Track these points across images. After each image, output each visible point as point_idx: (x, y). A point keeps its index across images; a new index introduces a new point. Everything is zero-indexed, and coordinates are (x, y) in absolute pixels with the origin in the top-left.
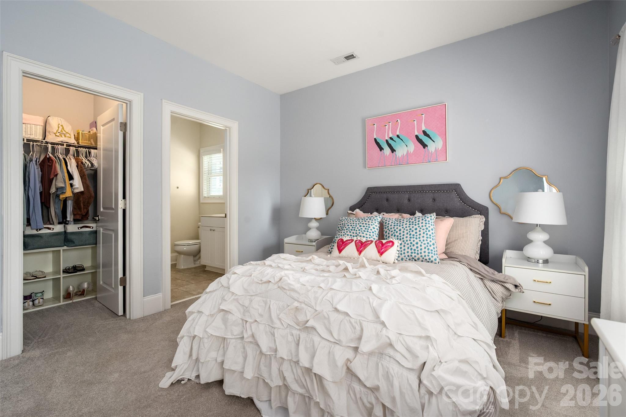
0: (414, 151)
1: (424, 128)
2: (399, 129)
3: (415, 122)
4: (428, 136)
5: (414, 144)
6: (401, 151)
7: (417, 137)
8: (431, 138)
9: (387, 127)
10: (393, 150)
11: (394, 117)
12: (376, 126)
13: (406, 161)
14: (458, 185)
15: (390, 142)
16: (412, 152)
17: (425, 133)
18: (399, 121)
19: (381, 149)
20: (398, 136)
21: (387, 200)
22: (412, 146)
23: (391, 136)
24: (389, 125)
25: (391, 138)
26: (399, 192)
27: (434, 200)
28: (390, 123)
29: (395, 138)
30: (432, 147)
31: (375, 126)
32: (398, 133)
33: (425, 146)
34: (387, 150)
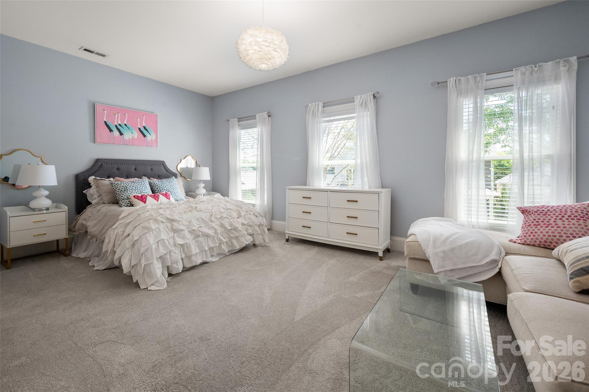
0: (137, 138)
1: (144, 125)
2: (127, 120)
3: (139, 119)
4: (147, 130)
5: (137, 133)
6: (128, 135)
7: (139, 129)
8: (149, 132)
9: (116, 115)
10: (121, 134)
11: (123, 110)
12: (107, 112)
13: (131, 143)
14: (164, 162)
15: (119, 127)
16: (136, 138)
17: (145, 128)
18: (126, 114)
19: (111, 130)
20: (125, 125)
21: (118, 169)
22: (136, 134)
23: (120, 123)
24: (118, 115)
25: (119, 125)
26: (127, 164)
27: (152, 170)
28: (119, 114)
29: (123, 126)
30: (149, 137)
31: (105, 111)
32: (125, 123)
33: (145, 136)
34: (116, 133)
